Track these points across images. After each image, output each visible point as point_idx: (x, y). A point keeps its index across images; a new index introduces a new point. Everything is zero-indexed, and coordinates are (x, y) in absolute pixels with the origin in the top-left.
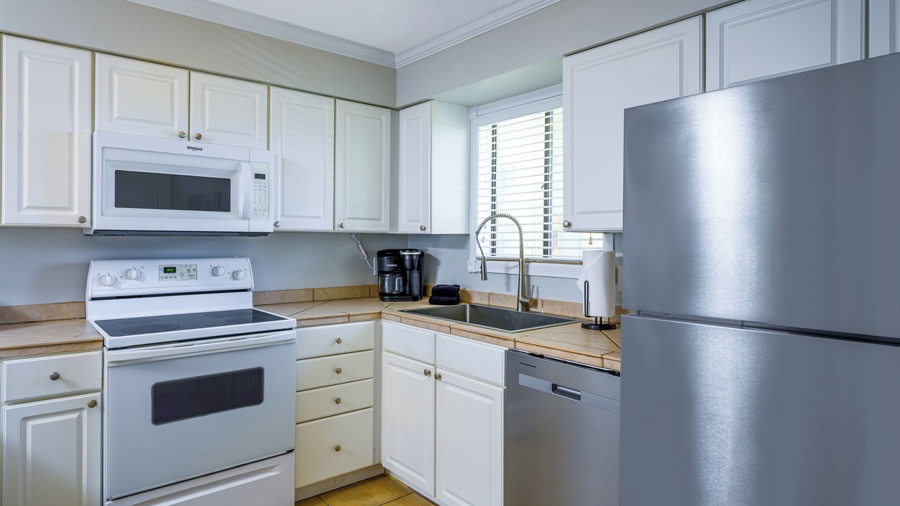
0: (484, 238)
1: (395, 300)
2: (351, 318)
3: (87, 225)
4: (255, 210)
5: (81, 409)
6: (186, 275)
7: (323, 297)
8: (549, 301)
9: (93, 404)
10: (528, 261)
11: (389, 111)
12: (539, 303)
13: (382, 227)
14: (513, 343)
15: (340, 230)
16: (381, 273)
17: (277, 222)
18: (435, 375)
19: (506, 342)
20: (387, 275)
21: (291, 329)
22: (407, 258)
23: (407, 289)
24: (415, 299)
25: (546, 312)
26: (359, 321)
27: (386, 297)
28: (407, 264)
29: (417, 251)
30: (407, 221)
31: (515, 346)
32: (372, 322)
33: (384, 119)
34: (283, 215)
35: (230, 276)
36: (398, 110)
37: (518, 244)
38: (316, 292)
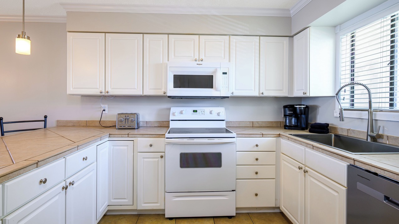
0: (344, 98)
1: (291, 129)
2: (264, 135)
3: (166, 94)
4: (223, 87)
5: (159, 158)
6: (201, 113)
7: (257, 125)
8: (393, 137)
9: (162, 157)
10: (376, 111)
11: (288, 38)
12: (385, 138)
13: (284, 93)
14: (353, 161)
15: (262, 95)
16: (285, 116)
17: (233, 92)
18: (304, 170)
19: (348, 160)
20: (288, 117)
21: (234, 137)
22: (298, 109)
23: (299, 124)
24: (303, 129)
25: (391, 143)
26: (268, 137)
27: (287, 127)
28: (298, 111)
29: (304, 105)
30: (297, 90)
31: (354, 163)
32: (275, 138)
33: (285, 42)
34: (236, 89)
35: (217, 114)
36: (292, 37)
37: (368, 100)
38: (254, 123)
